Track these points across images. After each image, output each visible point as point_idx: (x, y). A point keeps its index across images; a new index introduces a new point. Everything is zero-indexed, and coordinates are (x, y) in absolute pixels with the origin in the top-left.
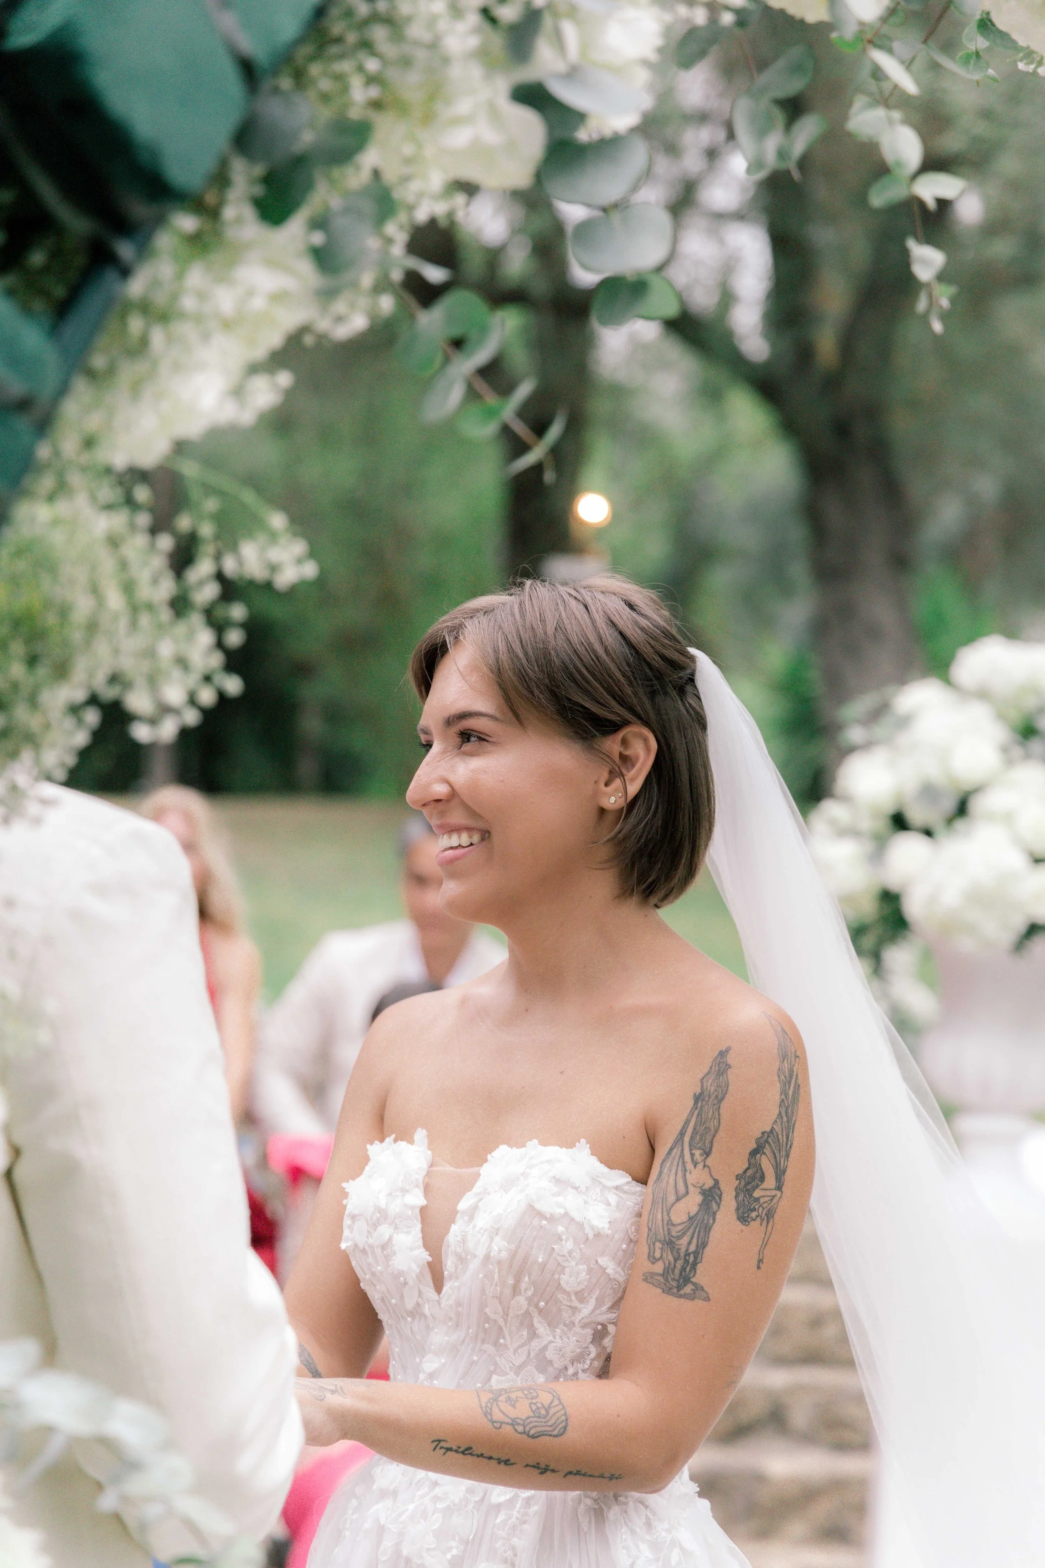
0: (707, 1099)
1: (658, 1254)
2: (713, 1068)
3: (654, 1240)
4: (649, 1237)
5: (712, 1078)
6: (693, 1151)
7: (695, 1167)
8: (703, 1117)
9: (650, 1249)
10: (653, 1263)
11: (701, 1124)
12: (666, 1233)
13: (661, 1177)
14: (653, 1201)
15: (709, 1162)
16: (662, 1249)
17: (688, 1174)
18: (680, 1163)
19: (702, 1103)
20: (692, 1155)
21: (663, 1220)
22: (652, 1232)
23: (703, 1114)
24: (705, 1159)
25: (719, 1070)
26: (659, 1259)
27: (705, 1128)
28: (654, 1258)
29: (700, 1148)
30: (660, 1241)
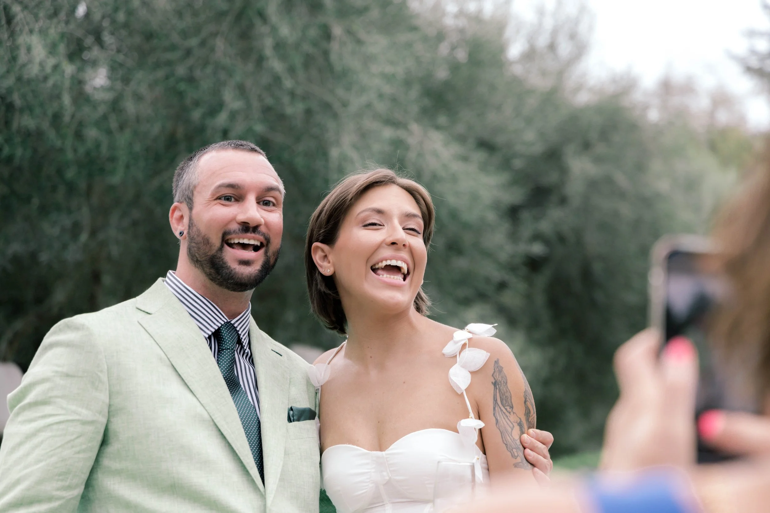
0: (500, 384)
1: (516, 454)
2: (496, 369)
3: (511, 448)
4: (508, 448)
5: (498, 374)
6: (506, 407)
7: (510, 414)
8: (502, 392)
9: (511, 453)
10: (516, 459)
11: (502, 394)
12: (515, 444)
13: (499, 422)
14: (501, 432)
15: (514, 411)
16: (517, 451)
17: (509, 417)
18: (503, 414)
19: (498, 386)
20: (506, 409)
21: (511, 439)
22: (508, 445)
23: (502, 391)
24: (512, 410)
25: (499, 370)
26: (518, 456)
27: (506, 396)
28: (515, 456)
29: (508, 406)
30: (515, 448)
